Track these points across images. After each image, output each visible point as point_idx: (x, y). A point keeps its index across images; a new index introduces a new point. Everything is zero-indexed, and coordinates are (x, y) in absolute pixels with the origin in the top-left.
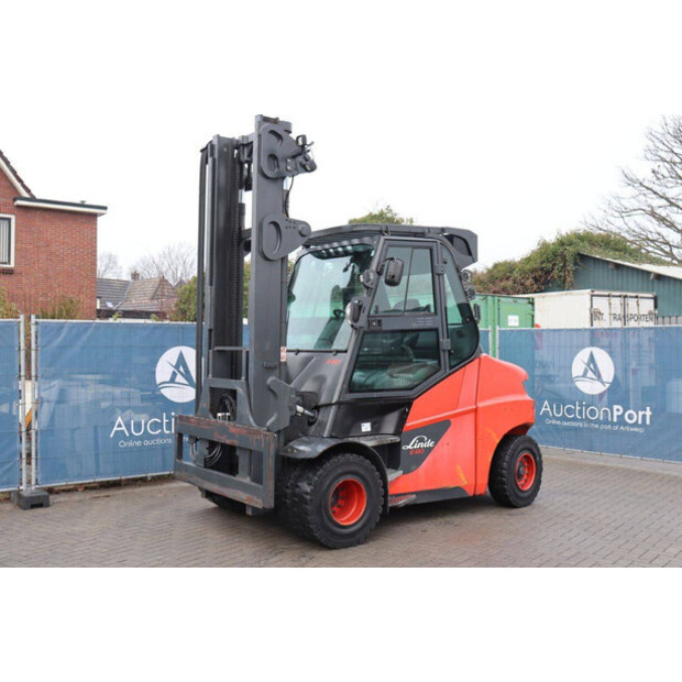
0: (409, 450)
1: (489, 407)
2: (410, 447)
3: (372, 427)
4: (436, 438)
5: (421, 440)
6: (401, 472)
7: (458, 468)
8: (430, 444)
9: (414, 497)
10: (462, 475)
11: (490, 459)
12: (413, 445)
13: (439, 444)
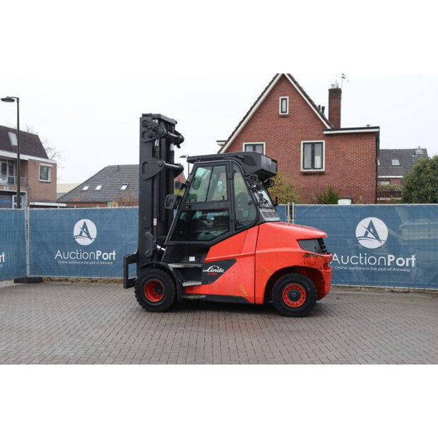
0: (207, 272)
1: (263, 254)
2: (208, 271)
3: (196, 259)
4: (226, 268)
5: (216, 268)
6: (201, 283)
7: (241, 286)
8: (221, 270)
9: (204, 296)
10: (244, 291)
11: (265, 284)
12: (210, 270)
13: (227, 271)
